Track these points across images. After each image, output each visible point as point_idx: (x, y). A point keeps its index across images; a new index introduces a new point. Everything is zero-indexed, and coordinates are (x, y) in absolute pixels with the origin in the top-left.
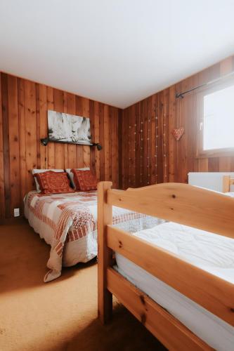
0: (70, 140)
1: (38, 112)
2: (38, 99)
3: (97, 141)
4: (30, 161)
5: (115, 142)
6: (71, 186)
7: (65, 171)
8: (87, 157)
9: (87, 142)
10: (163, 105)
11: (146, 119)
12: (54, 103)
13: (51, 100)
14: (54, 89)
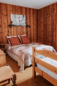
0: (19, 25)
1: (7, 15)
2: (7, 10)
3: (28, 24)
4: (6, 33)
5: (35, 24)
6: (20, 42)
7: (17, 36)
8: (25, 30)
9: (25, 25)
10: (54, 9)
11: (48, 15)
12: (12, 11)
13: (11, 10)
14: (12, 5)
